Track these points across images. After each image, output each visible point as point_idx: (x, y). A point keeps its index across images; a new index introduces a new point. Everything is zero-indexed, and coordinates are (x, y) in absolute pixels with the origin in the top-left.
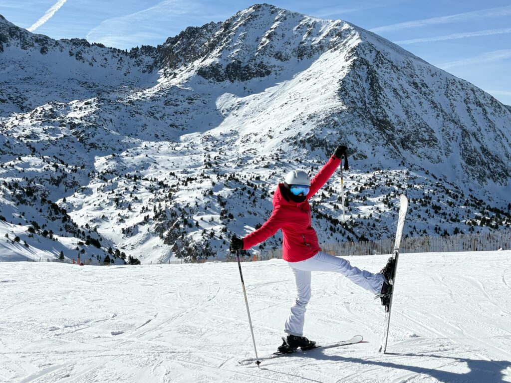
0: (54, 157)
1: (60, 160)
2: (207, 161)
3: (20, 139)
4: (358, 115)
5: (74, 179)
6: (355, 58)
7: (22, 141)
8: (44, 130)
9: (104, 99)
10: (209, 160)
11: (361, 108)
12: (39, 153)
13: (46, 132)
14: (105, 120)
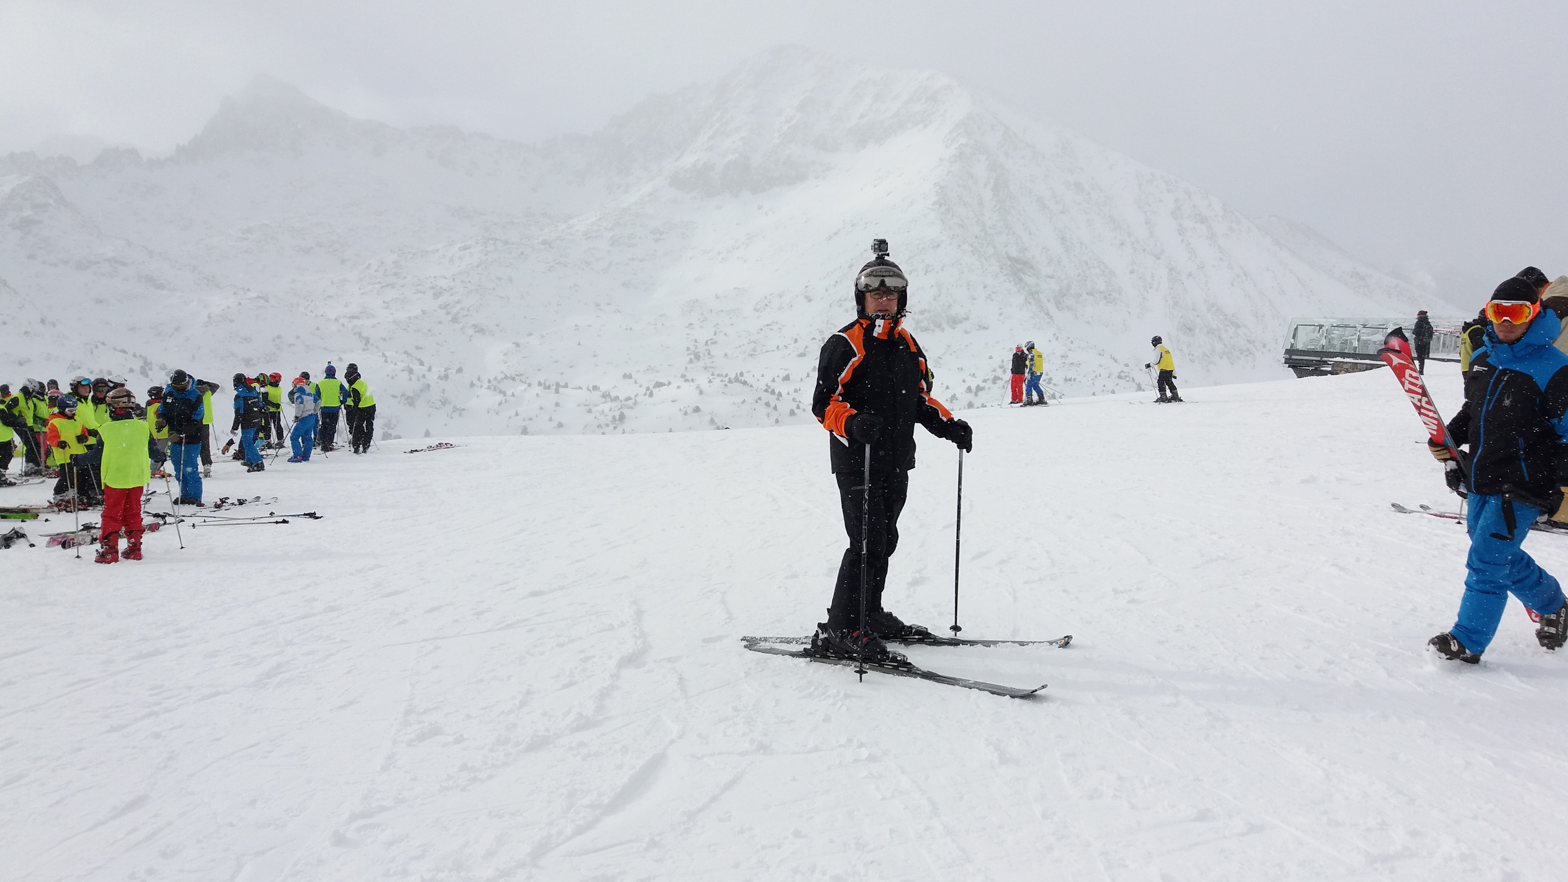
0: (406, 352)
1: (416, 358)
2: (692, 348)
3: (341, 321)
4: (971, 249)
5: (444, 393)
6: (963, 140)
7: (343, 325)
8: (384, 302)
9: (496, 239)
10: (696, 347)
11: (976, 237)
12: (377, 347)
13: (387, 305)
14: (500, 279)
